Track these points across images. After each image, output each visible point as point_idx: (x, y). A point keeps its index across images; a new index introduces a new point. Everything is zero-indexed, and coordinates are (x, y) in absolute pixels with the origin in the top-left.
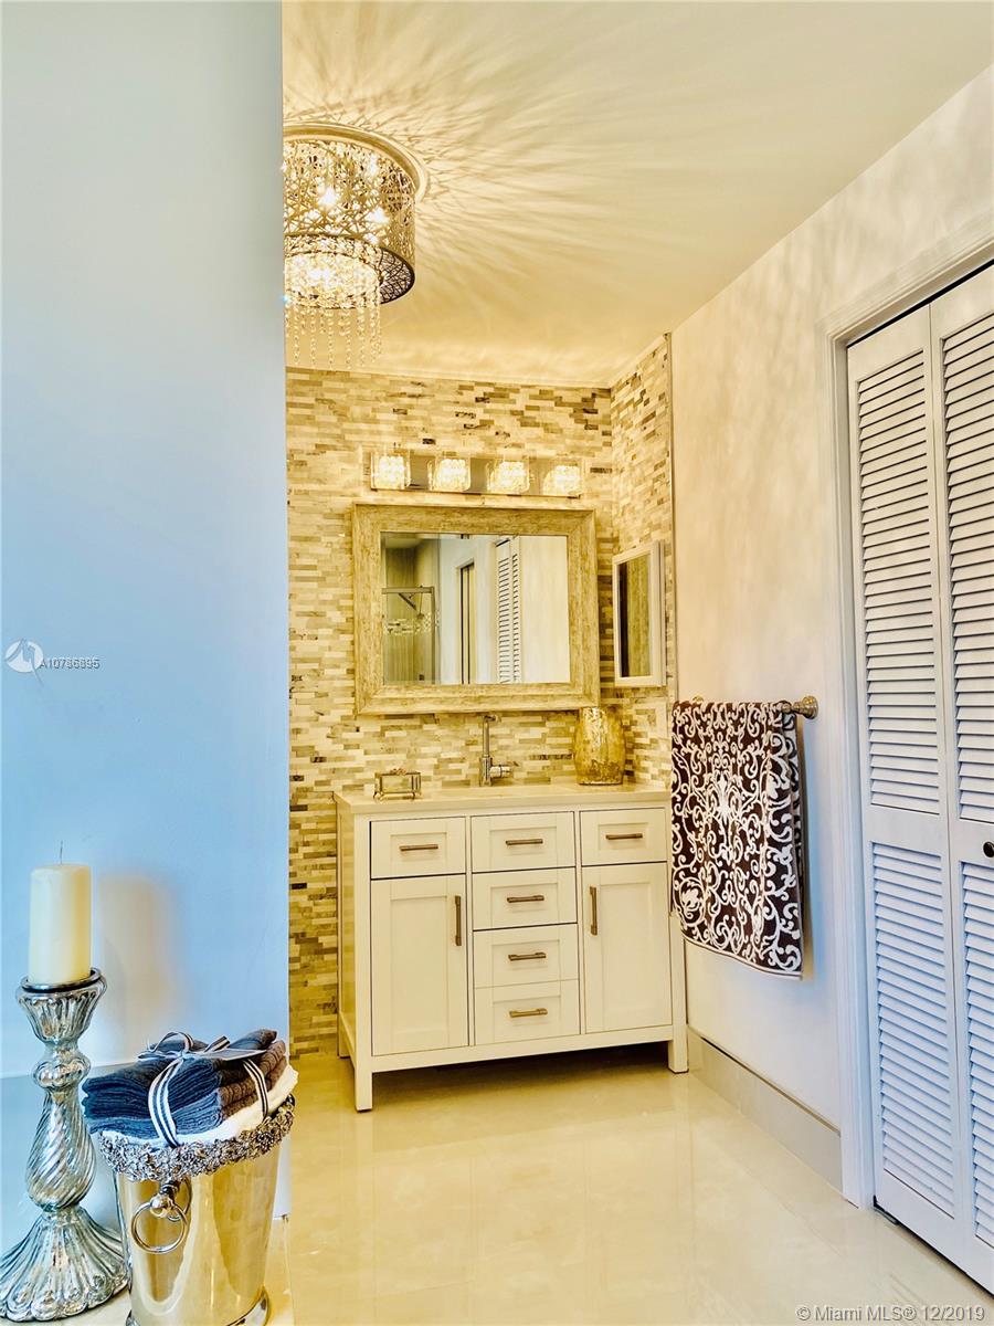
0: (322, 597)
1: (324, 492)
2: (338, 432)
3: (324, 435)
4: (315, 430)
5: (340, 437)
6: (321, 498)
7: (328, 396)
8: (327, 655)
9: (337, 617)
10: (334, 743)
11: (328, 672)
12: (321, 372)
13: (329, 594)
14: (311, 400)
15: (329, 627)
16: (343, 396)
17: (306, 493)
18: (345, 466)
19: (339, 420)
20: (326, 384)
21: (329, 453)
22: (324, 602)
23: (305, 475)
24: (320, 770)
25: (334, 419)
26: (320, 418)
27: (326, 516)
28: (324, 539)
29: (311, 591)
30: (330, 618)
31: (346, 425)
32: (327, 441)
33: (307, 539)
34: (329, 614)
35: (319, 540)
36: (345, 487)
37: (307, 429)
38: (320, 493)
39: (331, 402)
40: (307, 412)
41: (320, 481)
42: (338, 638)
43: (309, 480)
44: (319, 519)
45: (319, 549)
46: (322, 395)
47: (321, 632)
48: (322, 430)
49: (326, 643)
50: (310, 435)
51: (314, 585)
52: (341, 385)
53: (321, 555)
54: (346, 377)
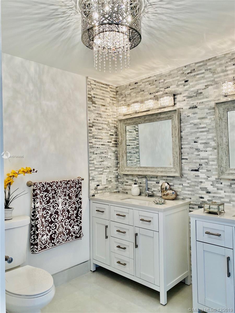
0: (208, 137)
1: (208, 101)
2: (213, 79)
3: (208, 82)
4: (205, 81)
5: (213, 81)
6: (207, 103)
7: (209, 68)
8: (210, 157)
9: (213, 144)
10: (213, 187)
11: (211, 163)
12: (207, 60)
13: (210, 136)
14: (203, 71)
15: (211, 147)
16: (214, 66)
17: (202, 103)
18: (215, 90)
19: (213, 75)
20: (208, 64)
21: (210, 87)
22: (209, 139)
23: (202, 97)
24: (209, 196)
25: (211, 75)
26: (206, 76)
27: (209, 109)
28: (209, 117)
29: (204, 135)
30: (211, 144)
31: (215, 76)
32: (209, 83)
33: (203, 118)
34: (211, 143)
35: (206, 118)
36: (215, 98)
37: (202, 81)
38: (207, 102)
39: (210, 69)
40: (202, 75)
41: (207, 98)
42: (214, 151)
43: (203, 98)
44: (207, 111)
45: (207, 121)
46: (207, 68)
47: (208, 149)
48: (207, 80)
49: (210, 153)
50: (203, 83)
51: (205, 133)
52: (214, 62)
53: (207, 123)
54: (215, 59)
